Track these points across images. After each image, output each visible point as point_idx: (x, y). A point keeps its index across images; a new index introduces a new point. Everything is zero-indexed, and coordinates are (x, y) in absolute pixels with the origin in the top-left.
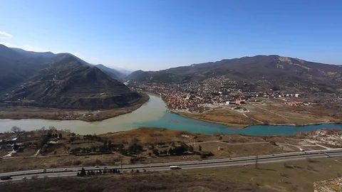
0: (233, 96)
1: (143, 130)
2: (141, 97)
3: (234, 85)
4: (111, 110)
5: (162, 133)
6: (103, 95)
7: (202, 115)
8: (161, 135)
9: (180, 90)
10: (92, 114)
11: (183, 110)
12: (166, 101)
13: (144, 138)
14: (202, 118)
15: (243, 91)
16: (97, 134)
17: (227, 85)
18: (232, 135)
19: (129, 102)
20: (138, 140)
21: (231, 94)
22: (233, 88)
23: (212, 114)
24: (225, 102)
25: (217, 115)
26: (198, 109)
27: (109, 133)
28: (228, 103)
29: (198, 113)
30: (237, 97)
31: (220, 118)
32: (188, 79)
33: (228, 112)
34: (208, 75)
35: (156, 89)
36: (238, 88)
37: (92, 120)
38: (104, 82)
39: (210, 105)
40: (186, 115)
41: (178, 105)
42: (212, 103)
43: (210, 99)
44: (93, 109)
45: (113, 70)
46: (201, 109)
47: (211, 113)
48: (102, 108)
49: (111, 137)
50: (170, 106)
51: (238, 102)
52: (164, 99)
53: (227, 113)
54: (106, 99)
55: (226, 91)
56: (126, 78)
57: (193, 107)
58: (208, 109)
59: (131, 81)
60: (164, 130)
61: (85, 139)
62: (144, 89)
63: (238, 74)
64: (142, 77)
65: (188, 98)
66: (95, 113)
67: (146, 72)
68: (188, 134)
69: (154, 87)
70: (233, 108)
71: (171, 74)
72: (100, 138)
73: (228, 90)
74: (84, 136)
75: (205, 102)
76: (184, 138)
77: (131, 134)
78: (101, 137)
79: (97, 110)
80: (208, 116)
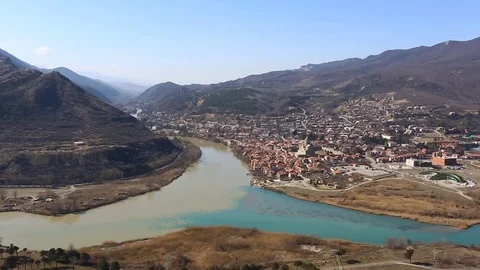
0: (421, 146)
1: (198, 234)
2: (180, 150)
3: (421, 115)
4: (108, 185)
5: (250, 240)
6: (80, 146)
7: (345, 196)
8: (246, 247)
9: (280, 131)
10: (54, 196)
11: (294, 183)
12: (247, 161)
13: (204, 254)
14: (347, 203)
15: (448, 133)
16: (78, 247)
17: (403, 117)
18: (438, 246)
19: (151, 164)
20: (187, 261)
21: (416, 140)
22: (418, 124)
23: (375, 193)
24: (402, 160)
25: (388, 192)
26: (335, 178)
27: (107, 245)
28: (410, 163)
29: (334, 189)
30: (433, 148)
31: (396, 202)
32: (297, 102)
33: (415, 187)
34: (350, 92)
35: (217, 129)
36: (432, 124)
37: (58, 211)
38: (82, 111)
39: (362, 169)
40: (306, 194)
41: (277, 169)
42: (368, 164)
43: (362, 152)
44: (58, 183)
45: (97, 83)
46: (341, 180)
47: (370, 189)
48: (81, 179)
49: (116, 254)
50: (258, 173)
51: (438, 160)
52: (239, 152)
53: (413, 190)
54: (93, 156)
55: (401, 132)
56: (132, 103)
57: (320, 174)
58: (358, 178)
59: (149, 110)
60: (253, 232)
61: (45, 260)
62: (183, 129)
63: (434, 88)
64: (177, 98)
65: (302, 151)
66: (64, 193)
67: (185, 88)
68: (317, 243)
69: (211, 125)
70: (426, 177)
71: (252, 92)
72: (86, 256)
73: (408, 131)
74: (43, 253)
75: (349, 161)
76: (309, 253)
77: (170, 244)
78: (91, 253)
79: (67, 184)
80: (363, 198)
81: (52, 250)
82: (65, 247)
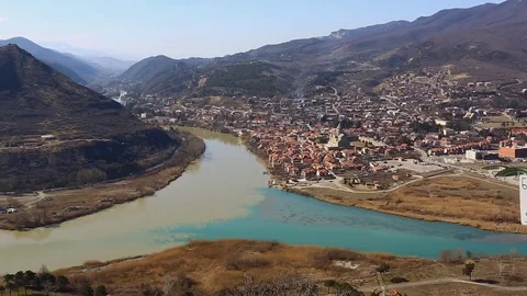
0: (485, 133)
1: (205, 250)
2: (177, 143)
3: (485, 94)
4: (87, 190)
5: (268, 256)
6: (49, 141)
7: (388, 198)
8: (265, 264)
9: (305, 117)
10: (18, 206)
11: (323, 184)
12: (264, 156)
13: (212, 275)
14: (390, 206)
15: (520, 116)
16: (51, 269)
17: (462, 97)
18: (505, 259)
19: (141, 162)
20: (191, 283)
21: (479, 125)
22: (482, 106)
23: (426, 193)
24: (461, 152)
25: (441, 194)
26: (375, 176)
27: (89, 265)
28: (471, 155)
29: (374, 190)
30: (500, 135)
31: (453, 205)
32: (327, 80)
33: (477, 185)
34: (395, 65)
35: (225, 116)
36: (499, 105)
37: (24, 224)
38: (49, 95)
39: (409, 164)
40: (338, 197)
41: (303, 166)
42: (417, 157)
43: (410, 143)
44: (21, 189)
45: (67, 57)
46: (383, 178)
47: (419, 189)
48: (49, 184)
49: (97, 277)
50: (277, 171)
51: (506, 151)
52: (253, 145)
53: (474, 189)
54: (66, 154)
55: (460, 116)
56: (112, 84)
57: (357, 170)
58: (404, 175)
59: (135, 93)
60: (273, 246)
61: (11, 287)
62: (181, 117)
63: (502, 57)
64: (172, 77)
65: (333, 143)
66: (30, 201)
67: (181, 63)
68: (353, 258)
69: (217, 111)
70: (490, 173)
71: (268, 67)
72: (64, 280)
73: (468, 114)
74: (8, 277)
75: (393, 154)
76: (343, 270)
77: (168, 262)
78: (70, 276)
79: (33, 189)
80: (410, 200)
81: (20, 273)
82: (36, 270)
